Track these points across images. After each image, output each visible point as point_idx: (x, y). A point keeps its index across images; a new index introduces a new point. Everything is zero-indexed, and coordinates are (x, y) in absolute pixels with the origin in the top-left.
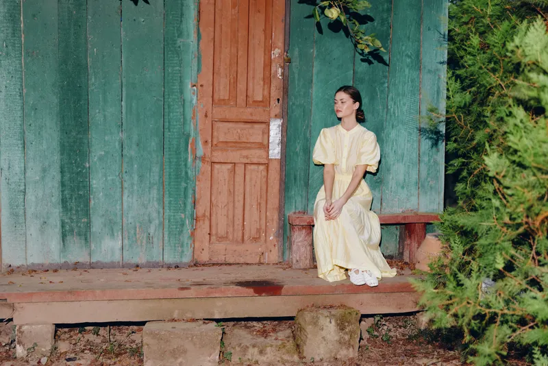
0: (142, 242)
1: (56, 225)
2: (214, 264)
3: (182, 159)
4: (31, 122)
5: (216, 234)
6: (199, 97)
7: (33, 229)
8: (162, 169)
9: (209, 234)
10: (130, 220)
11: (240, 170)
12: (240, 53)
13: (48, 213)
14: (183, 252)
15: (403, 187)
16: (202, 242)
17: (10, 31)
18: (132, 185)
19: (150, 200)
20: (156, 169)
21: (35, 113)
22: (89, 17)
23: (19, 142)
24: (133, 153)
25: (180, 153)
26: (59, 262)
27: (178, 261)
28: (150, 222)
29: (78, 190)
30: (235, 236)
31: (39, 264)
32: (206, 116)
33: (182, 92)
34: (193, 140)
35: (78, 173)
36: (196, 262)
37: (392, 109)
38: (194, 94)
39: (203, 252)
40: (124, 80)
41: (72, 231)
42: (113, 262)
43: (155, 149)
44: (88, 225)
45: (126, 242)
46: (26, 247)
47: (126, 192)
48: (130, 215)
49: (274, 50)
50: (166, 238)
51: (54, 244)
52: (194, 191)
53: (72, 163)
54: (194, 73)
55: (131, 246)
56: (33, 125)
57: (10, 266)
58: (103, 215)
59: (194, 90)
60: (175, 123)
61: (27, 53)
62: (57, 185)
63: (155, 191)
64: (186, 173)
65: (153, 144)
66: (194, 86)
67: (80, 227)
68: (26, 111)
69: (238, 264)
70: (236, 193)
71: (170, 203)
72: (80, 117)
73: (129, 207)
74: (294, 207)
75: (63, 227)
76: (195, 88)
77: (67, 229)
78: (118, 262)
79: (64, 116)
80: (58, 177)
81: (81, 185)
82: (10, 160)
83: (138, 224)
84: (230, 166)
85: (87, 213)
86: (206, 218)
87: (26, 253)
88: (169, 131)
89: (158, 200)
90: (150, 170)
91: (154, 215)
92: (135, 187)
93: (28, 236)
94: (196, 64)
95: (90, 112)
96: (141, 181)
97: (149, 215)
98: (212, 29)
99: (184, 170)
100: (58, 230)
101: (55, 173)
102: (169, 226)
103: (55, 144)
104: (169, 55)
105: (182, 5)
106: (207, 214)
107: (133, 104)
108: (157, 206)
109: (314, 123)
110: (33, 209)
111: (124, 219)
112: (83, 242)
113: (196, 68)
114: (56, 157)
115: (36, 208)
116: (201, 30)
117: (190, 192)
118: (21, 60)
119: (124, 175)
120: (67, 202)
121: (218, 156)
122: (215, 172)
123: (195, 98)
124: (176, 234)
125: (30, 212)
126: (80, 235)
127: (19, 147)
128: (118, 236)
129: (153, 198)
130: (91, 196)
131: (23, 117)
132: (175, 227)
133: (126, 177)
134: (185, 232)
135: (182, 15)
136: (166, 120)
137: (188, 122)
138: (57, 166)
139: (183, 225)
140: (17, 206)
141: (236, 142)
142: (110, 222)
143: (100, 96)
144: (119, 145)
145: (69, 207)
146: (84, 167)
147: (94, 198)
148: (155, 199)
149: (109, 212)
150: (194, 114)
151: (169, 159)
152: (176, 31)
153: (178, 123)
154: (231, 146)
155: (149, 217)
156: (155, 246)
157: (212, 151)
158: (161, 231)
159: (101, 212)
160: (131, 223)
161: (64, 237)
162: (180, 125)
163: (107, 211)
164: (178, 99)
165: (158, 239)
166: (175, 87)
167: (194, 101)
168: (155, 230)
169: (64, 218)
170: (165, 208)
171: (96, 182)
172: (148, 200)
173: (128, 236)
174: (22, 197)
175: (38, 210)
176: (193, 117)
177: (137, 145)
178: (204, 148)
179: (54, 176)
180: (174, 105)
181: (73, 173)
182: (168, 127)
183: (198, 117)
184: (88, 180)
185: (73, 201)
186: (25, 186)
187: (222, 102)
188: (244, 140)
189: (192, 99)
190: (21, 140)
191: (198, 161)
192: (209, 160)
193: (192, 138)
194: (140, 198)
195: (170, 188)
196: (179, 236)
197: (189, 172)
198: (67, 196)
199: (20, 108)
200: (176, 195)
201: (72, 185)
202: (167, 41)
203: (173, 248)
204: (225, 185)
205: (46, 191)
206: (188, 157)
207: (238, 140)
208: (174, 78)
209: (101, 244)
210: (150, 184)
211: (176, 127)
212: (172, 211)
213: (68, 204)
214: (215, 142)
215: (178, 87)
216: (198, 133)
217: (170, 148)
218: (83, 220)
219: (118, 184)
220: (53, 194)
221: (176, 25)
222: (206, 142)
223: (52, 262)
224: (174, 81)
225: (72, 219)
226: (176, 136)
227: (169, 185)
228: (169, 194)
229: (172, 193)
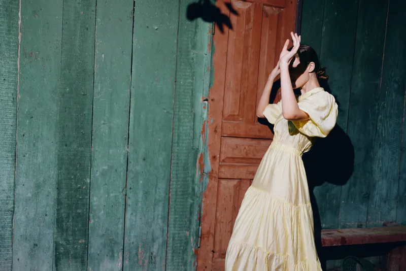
0: (143, 263)
1: (49, 248)
3: (190, 175)
4: (25, 131)
5: (220, 251)
6: (209, 112)
7: (21, 253)
8: (169, 186)
9: (213, 251)
10: (133, 240)
11: (245, 185)
13: (40, 234)
15: (385, 202)
16: (205, 260)
17: (5, 27)
18: (137, 202)
19: (154, 218)
20: (162, 185)
21: (30, 122)
22: (98, 20)
23: (10, 154)
24: (139, 168)
25: (187, 169)
28: (153, 241)
29: (77, 208)
32: (215, 131)
33: (193, 106)
34: (201, 155)
35: (77, 190)
37: (380, 130)
38: (204, 107)
39: (206, 269)
40: (133, 90)
41: (67, 253)
43: (163, 164)
44: (86, 247)
45: (127, 263)
47: (129, 209)
48: (132, 234)
50: (170, 257)
51: (46, 269)
52: (200, 206)
53: (70, 179)
54: (206, 86)
55: (131, 267)
56: (27, 135)
58: (103, 235)
59: (205, 104)
60: (184, 138)
61: (25, 55)
62: (52, 203)
63: (160, 209)
64: (193, 189)
65: (161, 159)
66: (207, 100)
67: (76, 249)
68: (19, 119)
71: (175, 221)
72: (82, 128)
73: (132, 225)
75: (57, 249)
76: (206, 102)
77: (62, 251)
79: (63, 127)
80: (54, 194)
81: (80, 202)
83: (140, 244)
84: (235, 182)
85: (85, 234)
86: (211, 235)
88: (178, 146)
89: (163, 218)
90: (156, 186)
91: (158, 233)
92: (140, 204)
93: (15, 262)
94: (208, 78)
95: (94, 123)
96: (146, 198)
97: (153, 233)
98: (225, 43)
99: (191, 186)
100: (51, 253)
101: (50, 190)
102: (173, 244)
103: (53, 157)
104: (182, 67)
106: (211, 232)
107: (142, 116)
108: (161, 224)
110: (22, 229)
111: (126, 239)
112: (79, 265)
113: (208, 82)
114: (53, 173)
115: (25, 230)
116: (215, 43)
117: (196, 209)
118: (16, 61)
119: (128, 191)
120: (63, 221)
121: (226, 172)
122: (222, 188)
123: (205, 112)
124: (179, 253)
125: (19, 231)
126: (76, 258)
127: (8, 160)
128: (118, 256)
129: (158, 215)
130: (91, 215)
131: (16, 126)
132: (179, 245)
133: (130, 194)
134: (189, 249)
135: (196, 26)
136: (176, 134)
137: (198, 136)
138: (53, 181)
139: (187, 243)
140: (3, 228)
141: (243, 158)
142: (111, 243)
143: (107, 106)
144: (124, 159)
145: (65, 227)
146: (85, 183)
147: (93, 217)
148: (160, 217)
149: (109, 232)
150: (204, 129)
151: (177, 175)
152: (190, 42)
153: (187, 138)
154: (237, 162)
155: (153, 236)
156: (157, 266)
157: (220, 166)
158: (164, 250)
159: (101, 232)
160: (133, 243)
161: (57, 260)
162: (189, 140)
163: (107, 230)
164: (189, 112)
165: (161, 258)
166: (187, 100)
167: (205, 116)
168: (159, 249)
169: (59, 239)
170: (170, 226)
171: (98, 200)
172: (152, 217)
173: (129, 257)
174: (10, 217)
175: (28, 231)
176: (203, 132)
177: (144, 160)
178: (212, 164)
179: (49, 192)
180: (184, 119)
181: (71, 190)
182: (176, 141)
183: (208, 131)
184: (88, 197)
185: (70, 221)
186: (14, 204)
187: (231, 117)
188: (251, 156)
189: (202, 114)
190: (11, 152)
191: (205, 176)
192: (217, 176)
193: (201, 153)
194: (144, 216)
195: (176, 205)
196: (183, 254)
197: (196, 188)
198: (63, 215)
199: (12, 115)
200: (182, 212)
201: (69, 202)
202: (180, 51)
203: (176, 267)
204: (230, 201)
205: (38, 210)
206: (196, 173)
207: (245, 156)
208: (186, 91)
209: (99, 265)
210: (155, 200)
211: (185, 142)
212: (177, 229)
213: (64, 224)
214: (223, 158)
215: (189, 101)
216: (207, 148)
217: (177, 163)
218: (80, 242)
219: (122, 202)
220: (47, 213)
221: (190, 36)
222: (214, 158)
224: (185, 94)
225: (68, 240)
226: (185, 151)
227: (175, 201)
228: (175, 211)
229: (177, 210)
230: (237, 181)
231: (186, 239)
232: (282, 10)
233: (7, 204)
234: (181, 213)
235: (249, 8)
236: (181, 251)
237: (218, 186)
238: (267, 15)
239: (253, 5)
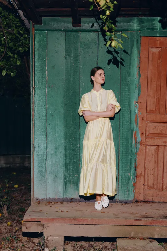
1: (62, 178)
2: (146, 202)
3: (129, 143)
4: (50, 122)
5: (148, 185)
6: (139, 109)
7: (50, 179)
8: (119, 149)
9: (144, 185)
11: (161, 149)
12: (162, 85)
13: (58, 171)
14: (129, 194)
16: (140, 189)
17: (41, 75)
21: (52, 118)
22: (81, 67)
23: (44, 133)
25: (128, 140)
26: (63, 197)
27: (126, 199)
29: (74, 159)
30: (158, 186)
31: (52, 199)
32: (143, 119)
33: (129, 106)
34: (135, 132)
35: (74, 150)
36: (136, 200)
38: (136, 107)
39: (140, 195)
41: (70, 181)
43: (115, 137)
46: (46, 189)
50: (120, 187)
51: (61, 188)
52: (135, 160)
53: (71, 145)
54: (137, 95)
56: (51, 124)
57: (38, 199)
59: (136, 105)
61: (49, 87)
62: (63, 156)
64: (132, 151)
66: (137, 103)
67: (74, 179)
68: (48, 117)
69: (160, 202)
70: (159, 162)
71: (122, 167)
72: (75, 120)
75: (65, 179)
76: (137, 104)
77: (67, 180)
79: (67, 120)
80: (63, 152)
81: (75, 156)
82: (39, 143)
84: (155, 147)
85: (78, 172)
86: (142, 176)
87: (46, 192)
88: (123, 128)
93: (47, 183)
94: (138, 91)
98: (146, 71)
99: (130, 149)
100: (63, 180)
102: (122, 180)
103: (62, 135)
104: (123, 86)
105: (131, 59)
106: (142, 174)
112: (75, 187)
113: (138, 93)
114: (62, 142)
115: (51, 168)
116: (141, 72)
117: (133, 162)
118: (45, 90)
120: (68, 165)
121: (149, 142)
122: (147, 150)
123: (137, 109)
124: (125, 184)
125: (49, 169)
126: (74, 183)
127: (44, 136)
130: (80, 163)
131: (46, 120)
132: (125, 180)
134: (130, 183)
135: (130, 64)
136: (121, 122)
137: (133, 122)
138: (63, 146)
139: (129, 180)
140: (42, 167)
145: (69, 168)
146: (77, 147)
150: (136, 118)
151: (122, 143)
152: (127, 73)
153: (127, 123)
154: (156, 136)
157: (146, 138)
161: (66, 184)
162: (128, 124)
164: (127, 110)
167: (136, 111)
169: (66, 174)
170: (120, 170)
174: (45, 162)
176: (136, 120)
178: (141, 137)
179: (61, 151)
180: (125, 113)
181: (71, 150)
182: (122, 125)
183: (139, 120)
184: (79, 154)
185: (71, 165)
186: (46, 156)
187: (152, 112)
188: (164, 132)
189: (135, 110)
190: (45, 132)
191: (138, 144)
192: (144, 144)
193: (135, 131)
195: (123, 159)
196: (127, 186)
197: (133, 150)
198: (68, 162)
199: (45, 115)
201: (70, 156)
202: (122, 78)
203: (124, 192)
204: (153, 157)
205: (57, 159)
206: (132, 142)
207: (160, 133)
208: (126, 99)
211: (126, 125)
212: (123, 171)
214: (147, 134)
215: (128, 104)
216: (138, 129)
217: (122, 137)
218: (76, 175)
220: (61, 161)
221: (127, 70)
222: (142, 134)
223: (59, 197)
224: (126, 100)
225: (70, 175)
226: (126, 131)
227: (122, 157)
228: (122, 162)
229: (123, 161)
230: (156, 146)
231: (129, 177)
234: (125, 163)
235: (160, 51)
236: (126, 184)
237: (145, 149)
239: (162, 49)
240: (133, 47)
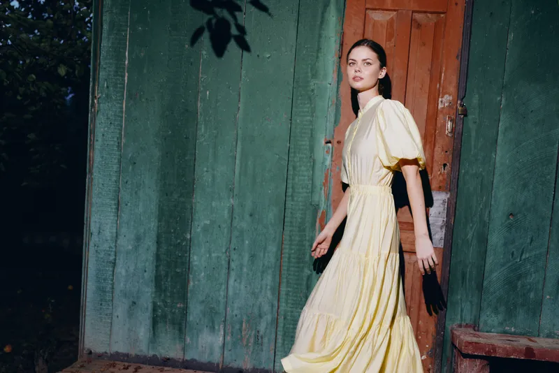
0: (248, 341)
1: (147, 309)
3: (307, 238)
4: (128, 178)
6: (334, 157)
7: (120, 309)
8: (281, 250)
10: (236, 312)
13: (138, 291)
17: (113, 68)
18: (241, 266)
19: (261, 288)
20: (272, 248)
21: (133, 169)
22: (204, 52)
23: (113, 202)
24: (244, 225)
25: (304, 230)
26: (147, 354)
28: (260, 316)
29: (176, 267)
31: (123, 355)
33: (312, 149)
34: (323, 212)
35: (176, 246)
38: (327, 152)
40: (240, 132)
41: (164, 316)
42: (210, 363)
43: (273, 221)
44: (185, 312)
45: (228, 338)
46: (111, 330)
47: (233, 274)
48: (236, 305)
49: (442, 97)
50: (280, 340)
51: (143, 332)
53: (170, 233)
54: (330, 125)
55: (234, 344)
56: (129, 182)
57: (91, 353)
58: (203, 302)
59: (329, 147)
60: (300, 190)
61: (130, 97)
62: (152, 258)
63: (270, 277)
65: (271, 215)
66: (329, 142)
67: (174, 313)
68: (123, 165)
71: (287, 294)
72: (184, 175)
73: (235, 294)
74: (459, 317)
75: (154, 310)
76: (330, 145)
77: (159, 314)
78: (218, 365)
79: (165, 174)
80: (153, 248)
81: (179, 260)
82: (101, 224)
83: (245, 318)
85: (184, 297)
87: (110, 338)
88: (293, 200)
89: (273, 289)
90: (265, 249)
91: (266, 308)
92: (245, 270)
93: (114, 318)
94: (333, 114)
95: (196, 170)
96: (253, 263)
97: (260, 307)
100: (149, 314)
102: (284, 325)
103: (153, 207)
104: (299, 102)
105: (320, 36)
107: (249, 163)
108: (270, 297)
109: (495, 201)
110: (122, 285)
111: (228, 309)
112: (177, 332)
113: (333, 120)
114: (153, 224)
115: (125, 285)
116: (342, 68)
118: (122, 104)
119: (233, 252)
120: (161, 280)
123: (329, 158)
124: (292, 337)
125: (120, 286)
126: (174, 324)
127: (112, 209)
128: (219, 330)
129: (267, 285)
130: (191, 276)
131: (119, 172)
132: (291, 327)
133: (234, 256)
135: (319, 49)
136: (290, 186)
137: (319, 187)
138: (153, 234)
140: (105, 280)
142: (211, 312)
143: (210, 150)
144: (229, 213)
145: (163, 287)
146: (185, 239)
147: (193, 278)
148: (269, 287)
149: (210, 299)
150: (326, 180)
151: (290, 236)
152: (309, 70)
153: (305, 190)
155: (260, 310)
156: (264, 349)
158: (274, 330)
159: (201, 298)
160: (236, 316)
161: (154, 323)
162: (307, 193)
163: (208, 296)
164: (307, 158)
165: (269, 339)
166: (304, 143)
167: (328, 162)
168: (266, 328)
169: (157, 300)
170: (281, 300)
171: (198, 259)
172: (259, 287)
173: (232, 332)
174: (111, 269)
175: (127, 286)
176: (326, 183)
177: (251, 215)
179: (149, 246)
180: (300, 166)
181: (171, 245)
182: (290, 194)
183: (333, 183)
184: (188, 255)
185: (169, 280)
186: (115, 256)
189: (325, 160)
190: (114, 200)
193: (321, 211)
194: (250, 284)
195: (289, 275)
198: (162, 273)
199: (116, 161)
200: (296, 284)
201: (169, 260)
202: (297, 82)
205: (138, 264)
208: (304, 131)
209: (198, 337)
210: (263, 267)
211: (302, 195)
212: (289, 305)
213: (163, 283)
215: (307, 143)
216: (330, 205)
217: (291, 222)
218: (178, 306)
219: (224, 263)
220: (147, 269)
221: (310, 62)
223: (139, 354)
224: (303, 135)
225: (166, 302)
226: (301, 207)
227: (288, 270)
228: (288, 282)
229: (290, 281)
232: (442, 15)
233: (109, 255)
234: (296, 286)
235: (392, 18)
238: (419, 26)
239: (397, 14)
240: (328, 8)
